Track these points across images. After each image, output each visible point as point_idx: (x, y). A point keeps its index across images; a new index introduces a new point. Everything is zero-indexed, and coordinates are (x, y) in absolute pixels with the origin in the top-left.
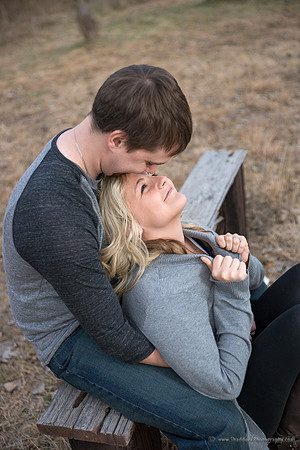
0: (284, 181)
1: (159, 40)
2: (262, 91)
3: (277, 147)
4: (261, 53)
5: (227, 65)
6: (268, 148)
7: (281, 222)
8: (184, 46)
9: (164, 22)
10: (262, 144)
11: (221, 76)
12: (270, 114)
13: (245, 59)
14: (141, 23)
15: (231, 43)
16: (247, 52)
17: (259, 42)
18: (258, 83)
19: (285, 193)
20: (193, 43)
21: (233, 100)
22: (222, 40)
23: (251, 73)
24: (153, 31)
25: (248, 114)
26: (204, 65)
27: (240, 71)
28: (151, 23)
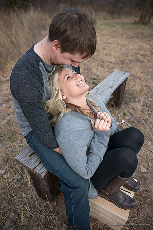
0: (141, 87)
1: (115, 32)
2: (143, 55)
3: (142, 75)
4: (146, 43)
5: (134, 44)
6: (139, 74)
7: (135, 102)
8: (122, 35)
9: (118, 26)
10: (137, 73)
11: (131, 47)
12: (143, 63)
13: (141, 43)
14: (111, 25)
15: (137, 38)
16: (142, 41)
17: (147, 39)
18: (142, 52)
19: (140, 92)
20: (125, 35)
21: (132, 56)
22: (135, 36)
23: (141, 48)
24: (114, 28)
25: (136, 62)
26: (127, 42)
27: (138, 47)
28: (114, 26)
